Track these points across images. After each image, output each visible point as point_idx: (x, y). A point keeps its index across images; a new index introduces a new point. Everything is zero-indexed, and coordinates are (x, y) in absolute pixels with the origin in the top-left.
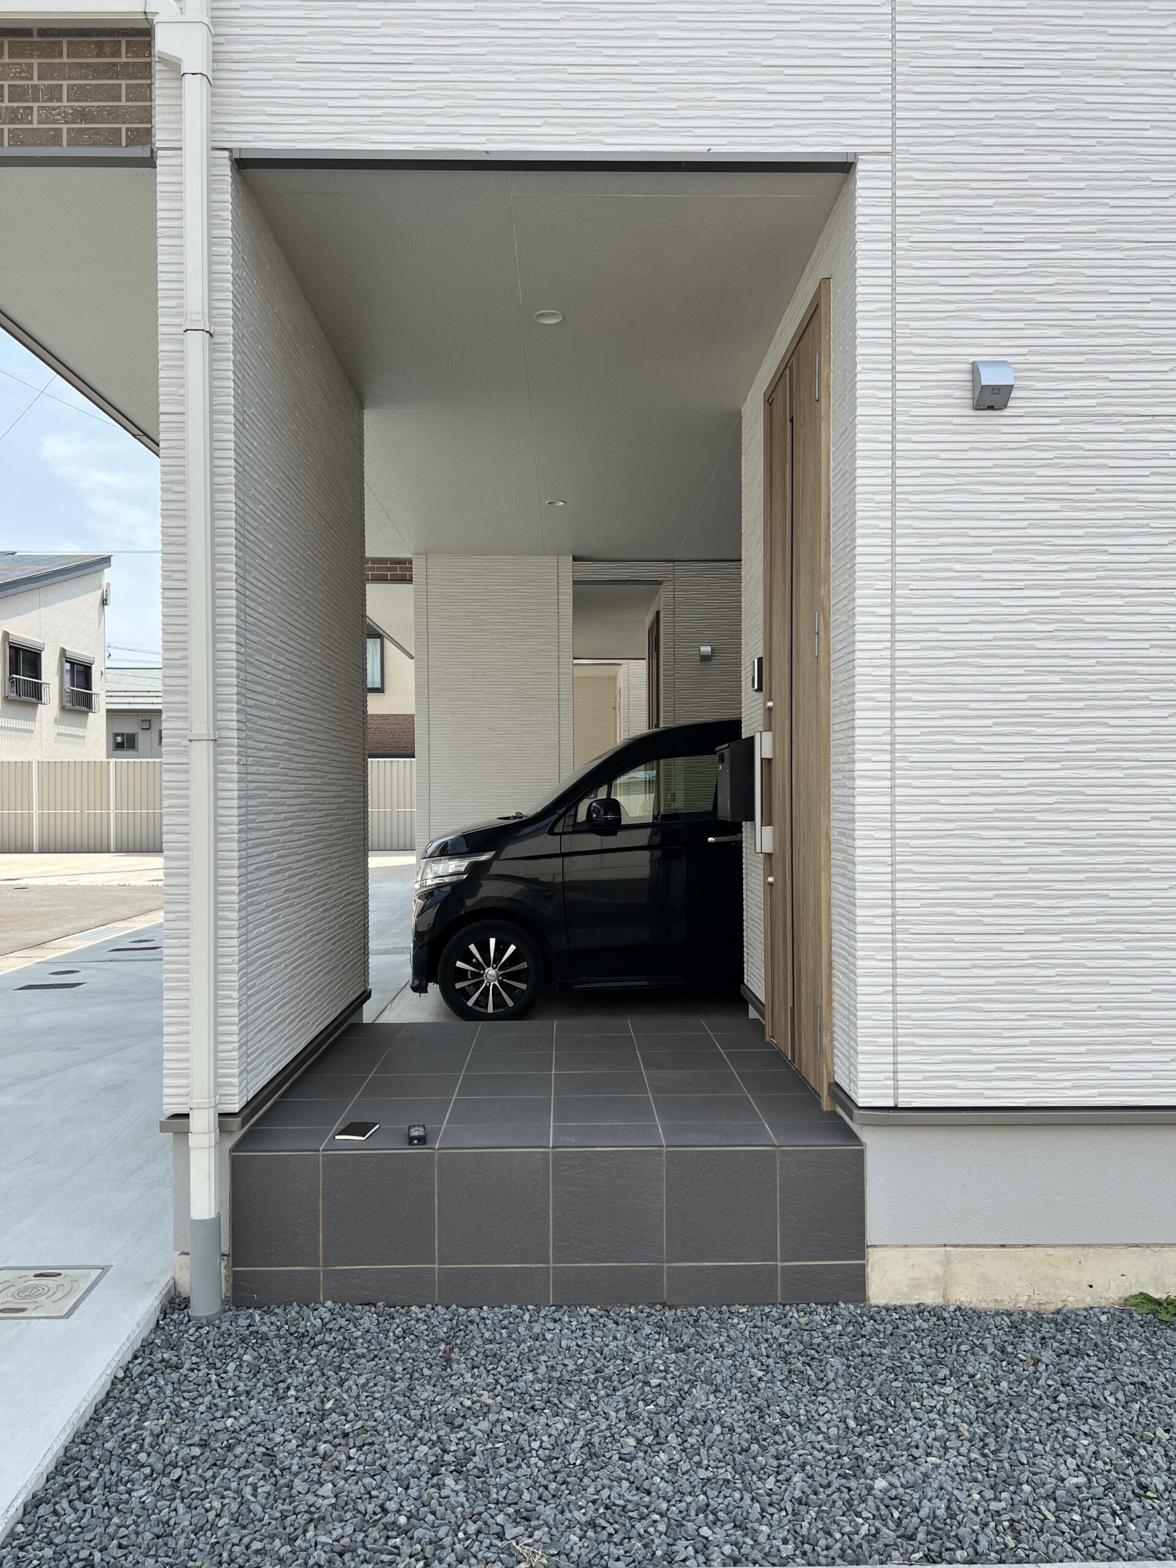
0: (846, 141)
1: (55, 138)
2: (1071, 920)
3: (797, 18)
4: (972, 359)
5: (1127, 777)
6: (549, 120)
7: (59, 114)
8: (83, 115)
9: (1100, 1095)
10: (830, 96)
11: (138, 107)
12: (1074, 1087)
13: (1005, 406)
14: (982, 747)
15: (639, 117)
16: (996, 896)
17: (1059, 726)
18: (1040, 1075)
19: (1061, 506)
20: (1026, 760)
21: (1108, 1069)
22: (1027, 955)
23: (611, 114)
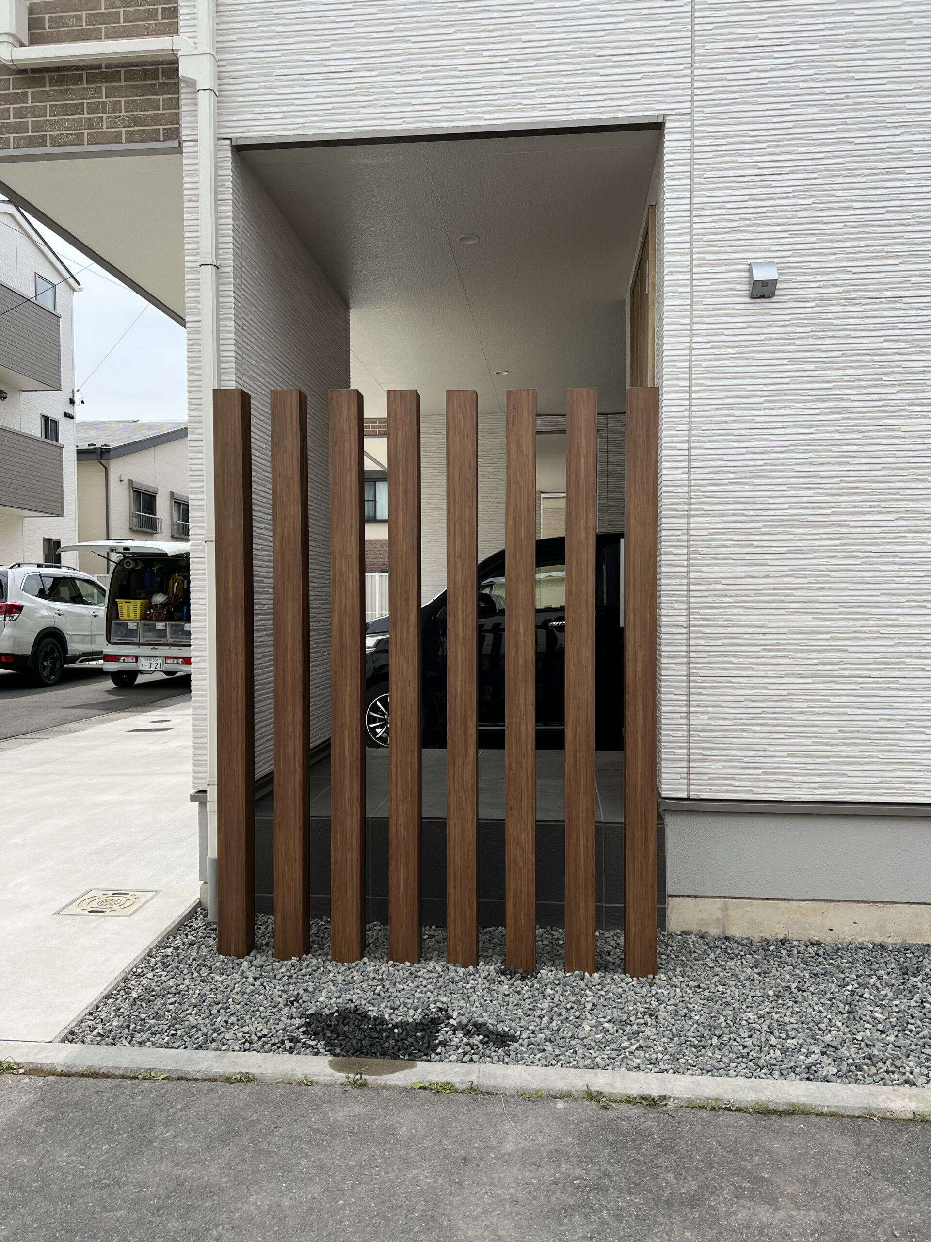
0: (657, 107)
1: (117, 139)
2: (819, 668)
3: (622, 19)
4: (749, 261)
5: (862, 564)
6: (446, 105)
7: (119, 121)
8: (135, 121)
9: (840, 794)
10: (646, 75)
11: (171, 113)
12: (820, 788)
13: (774, 295)
14: (754, 543)
15: (509, 99)
16: (763, 650)
17: (812, 527)
18: (795, 778)
19: (815, 367)
20: (787, 552)
21: (846, 775)
22: (786, 692)
23: (489, 98)
